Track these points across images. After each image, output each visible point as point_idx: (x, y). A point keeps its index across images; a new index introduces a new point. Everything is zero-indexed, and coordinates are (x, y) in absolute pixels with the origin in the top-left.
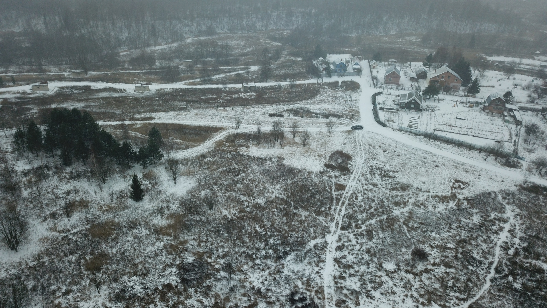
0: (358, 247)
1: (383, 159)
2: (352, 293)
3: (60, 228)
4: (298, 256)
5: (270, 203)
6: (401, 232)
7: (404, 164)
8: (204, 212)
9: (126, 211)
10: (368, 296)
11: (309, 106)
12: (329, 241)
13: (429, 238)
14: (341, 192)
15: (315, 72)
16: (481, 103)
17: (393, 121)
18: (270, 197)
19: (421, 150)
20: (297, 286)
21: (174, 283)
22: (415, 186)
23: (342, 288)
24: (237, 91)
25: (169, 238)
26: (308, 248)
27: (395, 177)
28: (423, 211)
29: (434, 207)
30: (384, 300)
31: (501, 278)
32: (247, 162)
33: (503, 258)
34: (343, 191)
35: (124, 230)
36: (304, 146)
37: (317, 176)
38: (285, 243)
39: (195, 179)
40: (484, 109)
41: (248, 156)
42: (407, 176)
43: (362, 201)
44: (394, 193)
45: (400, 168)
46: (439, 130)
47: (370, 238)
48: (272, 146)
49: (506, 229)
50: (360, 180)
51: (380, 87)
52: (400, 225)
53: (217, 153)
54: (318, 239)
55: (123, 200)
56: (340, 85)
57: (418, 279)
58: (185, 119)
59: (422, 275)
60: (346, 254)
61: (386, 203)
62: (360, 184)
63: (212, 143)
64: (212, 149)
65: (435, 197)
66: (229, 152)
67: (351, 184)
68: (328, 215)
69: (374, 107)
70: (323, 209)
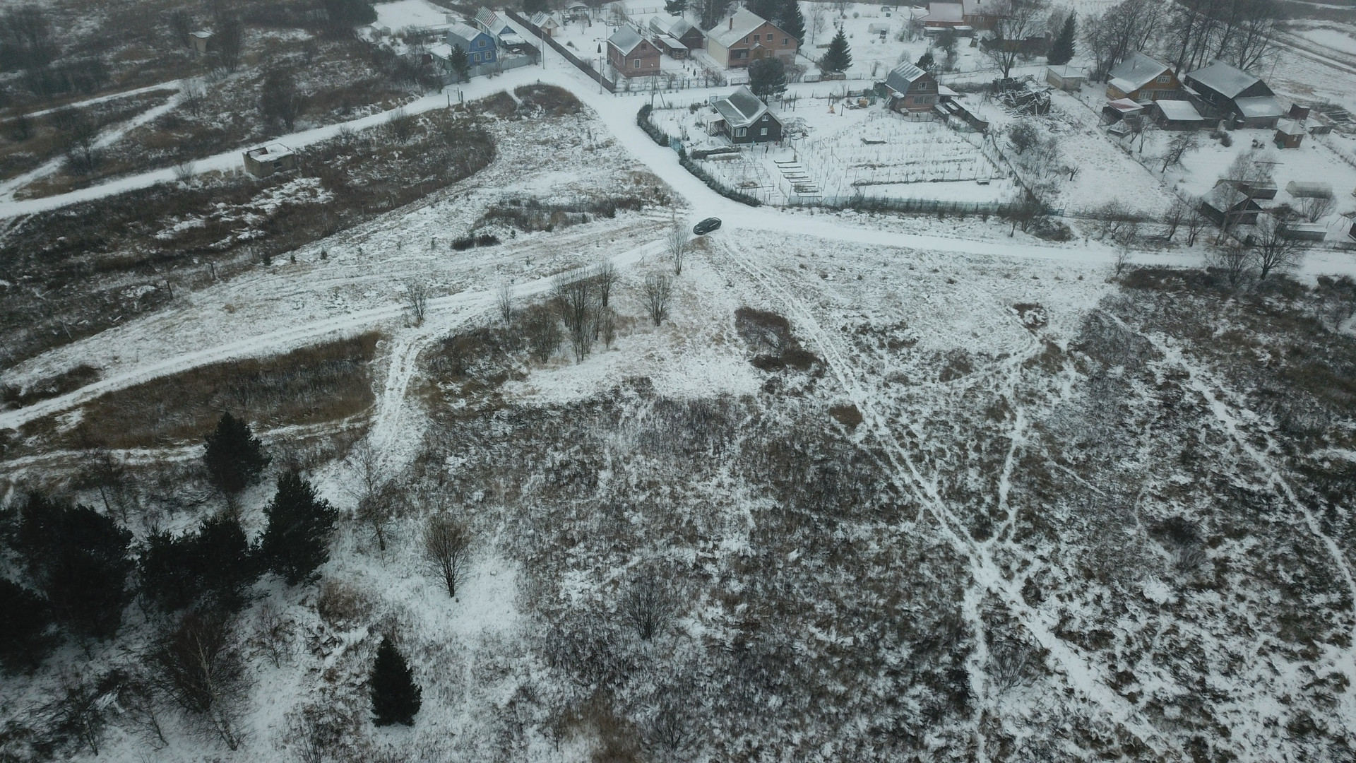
0: (1057, 571)
1: (843, 300)
2: (1186, 710)
5: (762, 537)
6: (1076, 488)
7: (892, 299)
8: (641, 657)
10: (1215, 698)
11: (518, 189)
12: (993, 587)
13: (1133, 478)
14: (862, 429)
16: (873, 93)
17: (755, 183)
19: (883, 248)
22: (971, 350)
23: (1155, 707)
24: (245, 185)
28: (1049, 411)
29: (1054, 391)
32: (572, 428)
34: (864, 425)
37: (768, 403)
39: (490, 550)
41: (553, 407)
42: (930, 329)
43: (929, 437)
44: (958, 385)
45: (898, 313)
46: (864, 184)
47: (1052, 534)
48: (583, 351)
49: (1209, 396)
50: (863, 379)
51: (627, 90)
52: (1057, 470)
53: (457, 430)
54: (966, 592)
55: (349, 741)
56: (519, 101)
57: (1231, 597)
58: (215, 339)
59: (1225, 581)
60: (1061, 605)
61: (975, 421)
62: (872, 388)
63: (401, 401)
64: (423, 420)
65: (1029, 363)
66: (487, 412)
67: (855, 396)
68: (910, 511)
69: (682, 153)
70: (885, 499)
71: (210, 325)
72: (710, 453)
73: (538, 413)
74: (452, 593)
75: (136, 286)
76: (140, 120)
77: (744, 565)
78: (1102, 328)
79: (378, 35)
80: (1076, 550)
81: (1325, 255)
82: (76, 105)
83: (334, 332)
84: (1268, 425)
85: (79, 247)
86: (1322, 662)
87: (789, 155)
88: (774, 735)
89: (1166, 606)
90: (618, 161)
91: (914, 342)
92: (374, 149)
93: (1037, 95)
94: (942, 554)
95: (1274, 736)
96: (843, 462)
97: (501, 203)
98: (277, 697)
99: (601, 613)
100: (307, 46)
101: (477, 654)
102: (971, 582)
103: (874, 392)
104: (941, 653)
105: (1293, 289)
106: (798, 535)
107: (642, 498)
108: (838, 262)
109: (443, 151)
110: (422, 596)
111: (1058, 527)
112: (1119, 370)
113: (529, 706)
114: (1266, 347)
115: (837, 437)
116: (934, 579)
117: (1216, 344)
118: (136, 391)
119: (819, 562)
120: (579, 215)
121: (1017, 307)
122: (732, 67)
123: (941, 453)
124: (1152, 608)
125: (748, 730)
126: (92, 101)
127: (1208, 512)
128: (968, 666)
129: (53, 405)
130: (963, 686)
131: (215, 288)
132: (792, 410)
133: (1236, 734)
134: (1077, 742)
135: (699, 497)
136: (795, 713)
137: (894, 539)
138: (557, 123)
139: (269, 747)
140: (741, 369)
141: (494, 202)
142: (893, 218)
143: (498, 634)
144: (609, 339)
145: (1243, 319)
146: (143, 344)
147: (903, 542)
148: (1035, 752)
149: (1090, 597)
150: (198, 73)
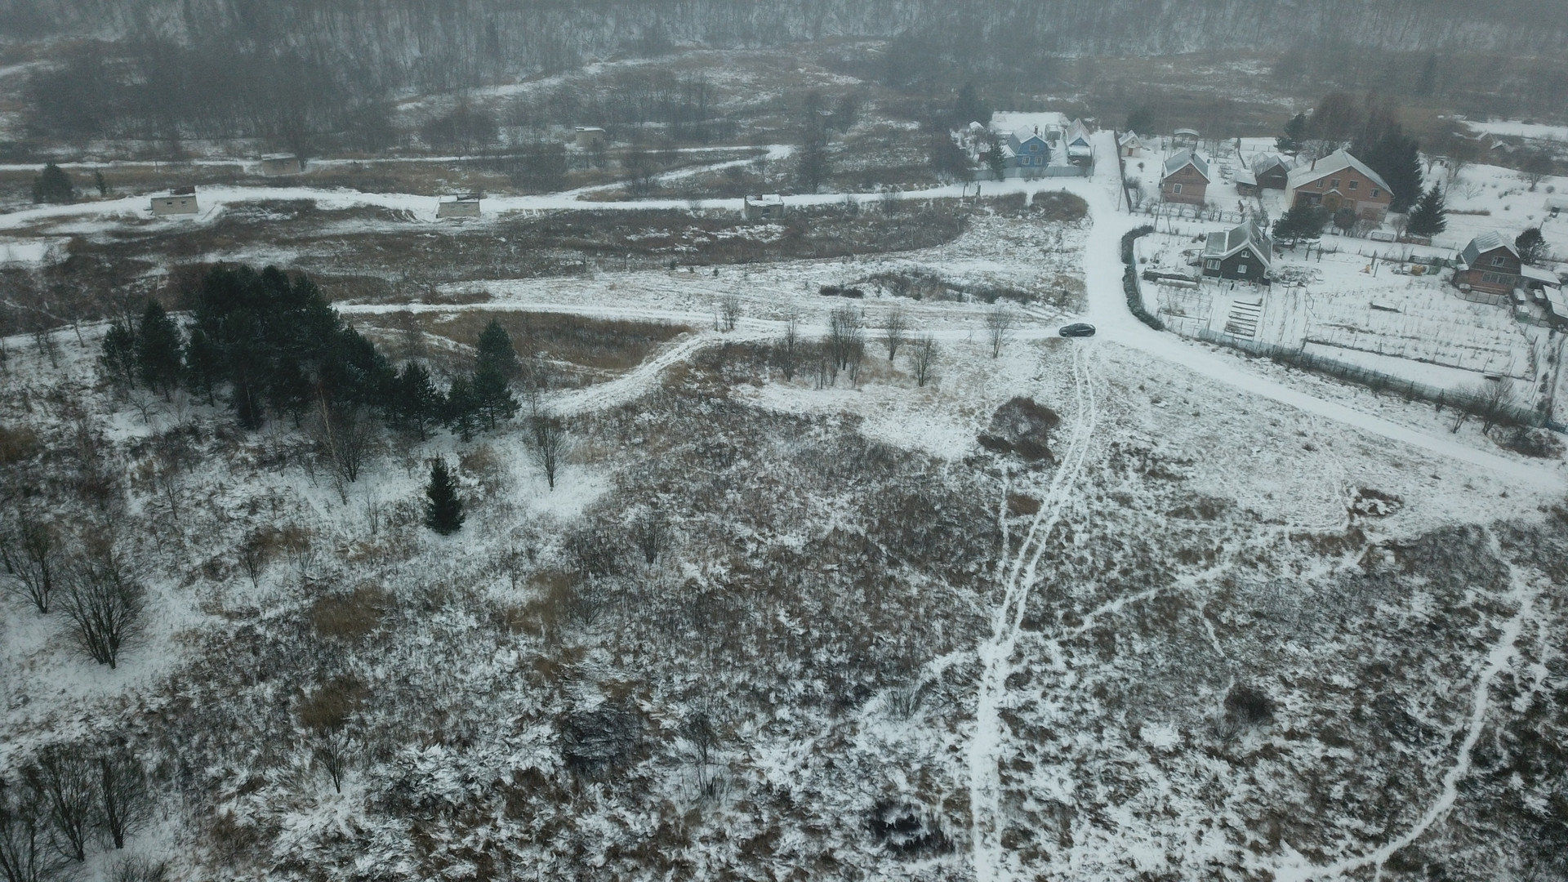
0: (1070, 678)
1: (1150, 425)
2: (1050, 812)
3: (230, 606)
4: (896, 702)
5: (820, 546)
6: (1196, 638)
7: (1210, 441)
8: (633, 570)
9: (413, 561)
10: (1095, 822)
11: (937, 267)
12: (987, 661)
13: (1280, 658)
14: (1024, 519)
15: (957, 166)
16: (1446, 263)
17: (1182, 312)
18: (821, 530)
19: (1262, 398)
20: (892, 786)
21: (545, 769)
22: (1243, 504)
23: (1021, 795)
24: (732, 220)
25: (533, 639)
26: (927, 678)
27: (1182, 478)
28: (1265, 579)
29: (1298, 567)
30: (1143, 834)
31: (1489, 780)
32: (756, 427)
33: (1496, 722)
34: (1030, 517)
35: (409, 613)
36: (921, 383)
37: (955, 470)
38: (861, 661)
39: (607, 472)
40: (1455, 281)
41: (759, 410)
42: (1218, 475)
43: (1085, 547)
44: (1181, 524)
45: (1200, 453)
46: (1318, 342)
47: (1108, 654)
48: (827, 382)
50: (1080, 486)
51: (1147, 211)
52: (1194, 619)
53: (671, 399)
54: (955, 652)
55: (406, 529)
56: (1029, 203)
57: (1242, 776)
58: (582, 301)
59: (1254, 764)
60: (1036, 699)
61: (1156, 553)
62: (1081, 496)
63: (655, 371)
64: (656, 387)
65: (1302, 537)
66: (706, 397)
67: (1054, 495)
68: (986, 585)
69: (1129, 271)
70: (972, 568)
71: (588, 292)
72: (851, 482)
73: (741, 409)
74: (552, 485)
78: (1458, 542)
79: (969, 133)
80: (1116, 674)
84: (1548, 686)
87: (1257, 297)
89: (1152, 749)
90: (1060, 265)
92: (859, 216)
94: (971, 622)
96: (970, 530)
97: (903, 272)
98: (394, 492)
100: (905, 135)
101: (529, 521)
102: (971, 649)
103: (1079, 499)
104: (869, 674)
106: (854, 557)
107: (754, 486)
108: (1188, 395)
109: (913, 229)
111: (1124, 653)
112: (1418, 581)
113: (525, 560)
115: (991, 515)
116: (939, 632)
120: (963, 294)
121: (1364, 491)
123: (1082, 561)
124: (1134, 743)
127: (1331, 714)
128: (883, 692)
129: (448, 308)
130: (859, 698)
131: (619, 274)
132: (972, 482)
134: (909, 777)
135: (803, 504)
137: (940, 595)
138: (1042, 225)
140: (965, 439)
141: (899, 270)
142: (1314, 379)
143: (553, 518)
144: (862, 381)
146: (536, 291)
147: (946, 600)
148: (860, 763)
149: (1077, 707)
150: (795, 142)
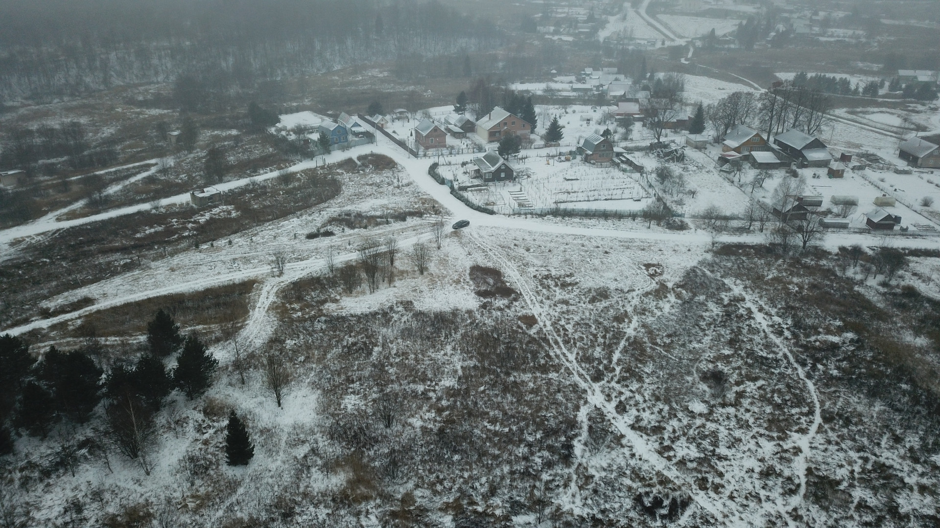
0: (639, 397)
1: (537, 262)
2: (700, 464)
4: (585, 444)
5: (465, 380)
6: (661, 357)
7: (568, 262)
10: (719, 459)
11: (351, 208)
12: (599, 405)
13: (697, 352)
15: (297, 150)
16: (577, 153)
17: (494, 203)
19: (567, 235)
20: (630, 488)
22: (611, 287)
23: (682, 462)
24: (190, 210)
25: (373, 503)
29: (659, 308)
31: (813, 370)
32: (362, 326)
33: (789, 346)
34: (537, 325)
37: (482, 314)
38: (549, 432)
39: (304, 385)
40: (587, 160)
41: (352, 315)
42: (588, 277)
43: (576, 331)
45: (570, 269)
46: (561, 202)
47: (640, 379)
48: (374, 287)
49: (754, 309)
50: (542, 302)
51: (425, 155)
52: (651, 348)
53: (294, 327)
54: (582, 407)
55: (212, 472)
56: (359, 163)
57: (742, 410)
58: (162, 284)
59: (740, 403)
60: (637, 414)
61: (605, 323)
62: (546, 308)
63: (264, 313)
64: (276, 323)
65: (647, 294)
66: (312, 319)
67: (535, 310)
68: (557, 368)
69: (452, 188)
70: (542, 362)
71: (160, 278)
72: (442, 339)
73: (343, 319)
74: (279, 404)
75: (121, 260)
76: (133, 180)
77: (451, 393)
78: (696, 276)
79: (279, 130)
80: (654, 387)
81: (846, 236)
82: (97, 173)
83: (231, 280)
84: (787, 324)
85: (91, 242)
86: (789, 442)
87: (518, 187)
88: (453, 473)
89: (701, 415)
90: (413, 193)
91: (577, 283)
92: (268, 190)
93: (676, 150)
94: (571, 389)
95: (751, 477)
96: (521, 342)
97: (339, 215)
98: (175, 452)
99: (363, 414)
100: (236, 138)
101: (289, 434)
102: (586, 402)
103: (547, 309)
104: (560, 437)
105: (821, 253)
106: (487, 378)
107: (397, 360)
108: (537, 243)
109: (310, 190)
110: (263, 407)
111: (645, 376)
112: (702, 298)
113: (315, 458)
114: (797, 284)
115: (520, 331)
116: (564, 401)
117: (767, 283)
118: (114, 310)
119: (497, 392)
120: (385, 220)
121: (645, 265)
122: (491, 141)
123: (582, 339)
124: (692, 415)
125: (439, 471)
126: (107, 171)
127: (739, 368)
128: (575, 442)
129: (68, 316)
130: (569, 451)
131: (165, 260)
132: (496, 317)
133: (727, 476)
134: (631, 479)
135: (432, 360)
136: (467, 463)
137: (544, 382)
138: (380, 174)
139: (168, 474)
140: (470, 296)
141: (335, 215)
142: (577, 220)
143: (303, 425)
144: (391, 281)
145: (786, 270)
146: (121, 287)
147: (549, 382)
148: (605, 483)
149: (656, 410)
150: (170, 155)
